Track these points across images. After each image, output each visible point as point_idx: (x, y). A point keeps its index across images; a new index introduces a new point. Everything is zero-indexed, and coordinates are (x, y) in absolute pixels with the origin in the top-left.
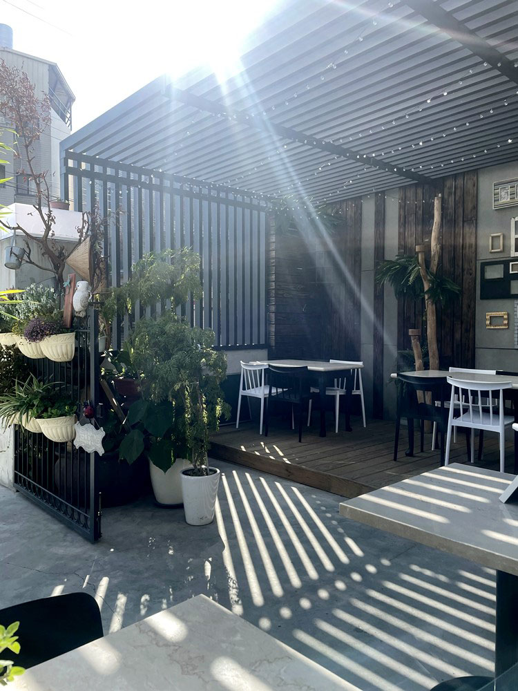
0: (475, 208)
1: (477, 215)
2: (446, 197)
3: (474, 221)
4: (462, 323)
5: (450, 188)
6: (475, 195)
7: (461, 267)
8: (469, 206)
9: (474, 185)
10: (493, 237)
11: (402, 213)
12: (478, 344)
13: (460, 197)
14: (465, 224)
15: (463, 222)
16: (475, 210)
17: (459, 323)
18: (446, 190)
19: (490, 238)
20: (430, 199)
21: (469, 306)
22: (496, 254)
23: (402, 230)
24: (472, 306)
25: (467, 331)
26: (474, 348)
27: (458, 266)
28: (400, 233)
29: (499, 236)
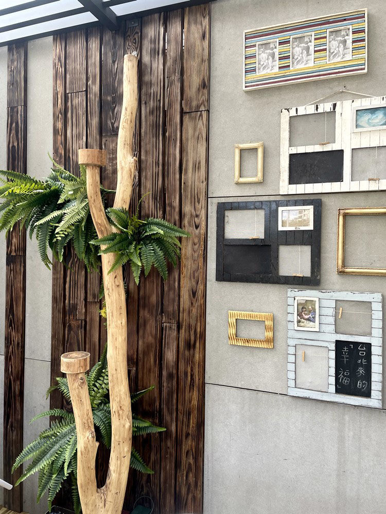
0: (205, 85)
1: (208, 100)
2: (146, 59)
3: (204, 114)
4: (179, 327)
5: (154, 41)
6: (206, 57)
7: (177, 209)
8: (194, 81)
9: (204, 37)
10: (242, 151)
11: (60, 89)
12: (211, 374)
13: (175, 61)
14: (186, 118)
15: (182, 113)
16: (206, 91)
17: (174, 326)
18: (147, 46)
19: (237, 152)
20: (114, 62)
21: (194, 294)
22: (247, 188)
23: (60, 125)
24: (200, 293)
25: (190, 346)
26: (204, 384)
27: (171, 205)
28: (56, 132)
29: (256, 149)
